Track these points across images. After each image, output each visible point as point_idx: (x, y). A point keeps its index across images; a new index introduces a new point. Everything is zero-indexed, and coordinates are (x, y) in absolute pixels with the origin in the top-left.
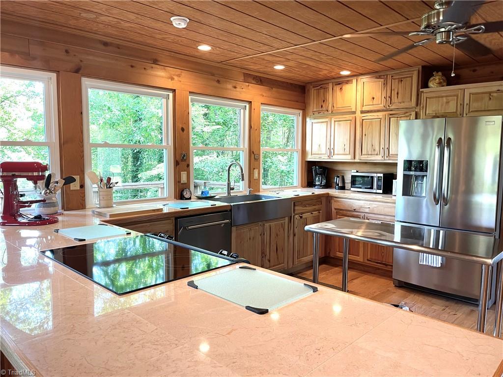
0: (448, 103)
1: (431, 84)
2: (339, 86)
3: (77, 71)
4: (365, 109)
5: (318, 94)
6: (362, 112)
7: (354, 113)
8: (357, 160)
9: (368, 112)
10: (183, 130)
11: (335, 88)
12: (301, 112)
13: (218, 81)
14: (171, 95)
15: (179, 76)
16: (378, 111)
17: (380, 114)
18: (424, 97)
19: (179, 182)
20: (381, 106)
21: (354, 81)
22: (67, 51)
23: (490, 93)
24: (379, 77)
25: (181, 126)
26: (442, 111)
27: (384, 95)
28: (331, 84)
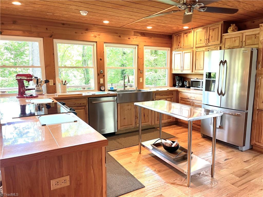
0: (235, 41)
1: (229, 31)
2: (186, 35)
3: (51, 37)
4: (197, 46)
5: (177, 39)
6: (196, 48)
7: (193, 48)
8: (193, 73)
9: (200, 47)
10: (101, 59)
11: (184, 36)
12: (170, 48)
13: (120, 36)
14: (95, 44)
15: (99, 35)
16: (203, 47)
17: (204, 49)
18: (224, 38)
19: (99, 83)
21: (193, 31)
22: (47, 29)
23: (255, 35)
24: (204, 29)
25: (100, 58)
26: (232, 45)
27: (206, 38)
28: (183, 34)
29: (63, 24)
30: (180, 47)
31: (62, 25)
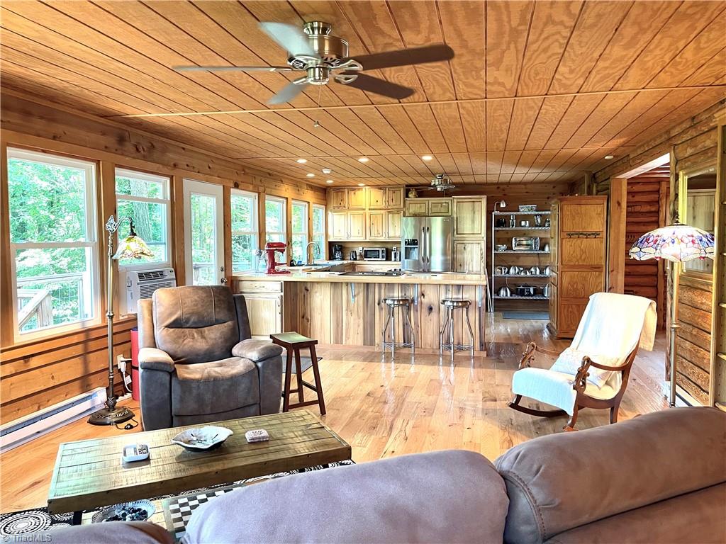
0: (420, 207)
1: (410, 196)
2: (353, 192)
4: (372, 207)
5: (337, 196)
6: (369, 209)
7: (364, 209)
8: (368, 240)
9: (374, 209)
11: (350, 193)
12: (324, 206)
15: (288, 188)
16: (381, 209)
17: (382, 212)
18: (408, 202)
20: (383, 207)
21: (364, 189)
22: (260, 181)
24: (381, 189)
26: (418, 211)
27: (384, 200)
28: (346, 191)
30: (342, 205)
31: (268, 176)
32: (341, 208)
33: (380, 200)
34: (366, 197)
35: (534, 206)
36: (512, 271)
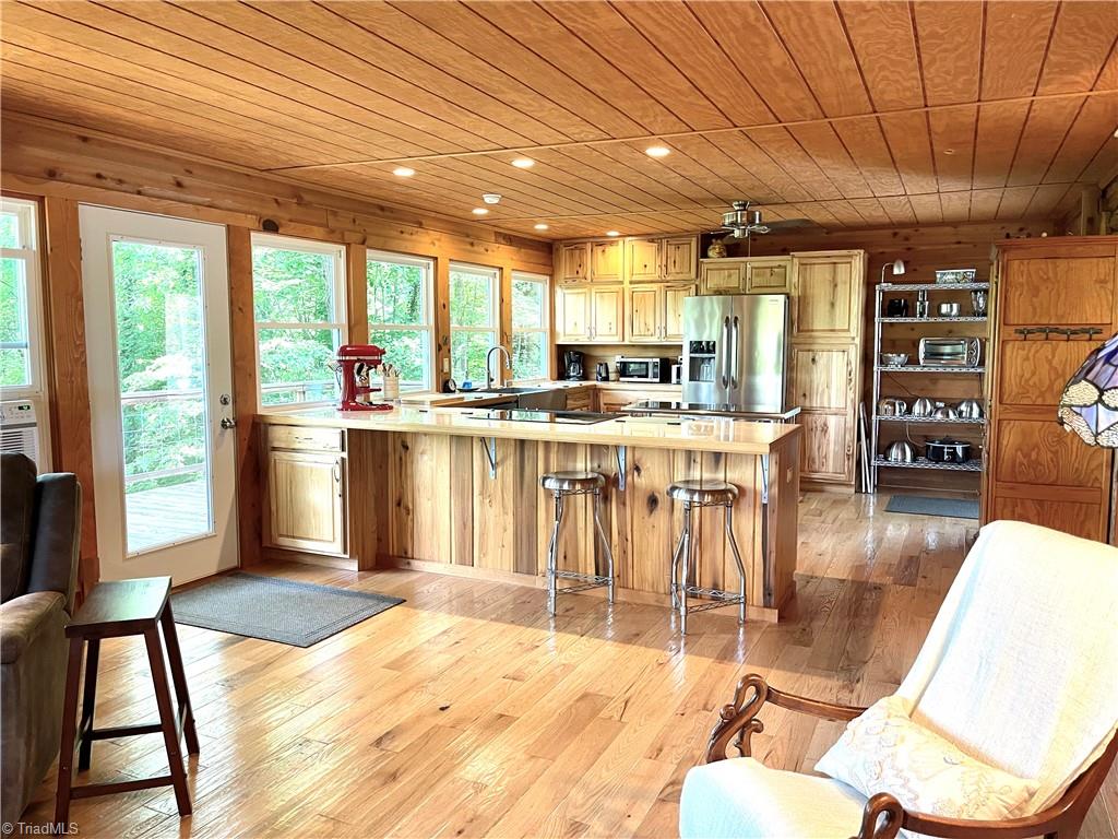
0: (730, 276)
1: (710, 253)
2: (601, 248)
3: (363, 243)
4: (635, 278)
5: (572, 255)
6: (631, 283)
7: (622, 283)
8: (626, 342)
9: (639, 282)
10: (444, 307)
11: (595, 249)
12: (548, 278)
13: (472, 244)
14: (432, 263)
15: (439, 240)
16: (652, 282)
17: (655, 287)
18: (704, 267)
19: (443, 371)
20: (656, 277)
21: (621, 243)
22: (354, 221)
23: (771, 269)
24: (652, 241)
25: (443, 302)
26: (723, 284)
27: (658, 263)
28: (589, 245)
29: (382, 209)
30: (581, 275)
31: (379, 212)
32: (579, 279)
33: (651, 264)
34: (627, 258)
35: (971, 272)
36: (917, 408)
